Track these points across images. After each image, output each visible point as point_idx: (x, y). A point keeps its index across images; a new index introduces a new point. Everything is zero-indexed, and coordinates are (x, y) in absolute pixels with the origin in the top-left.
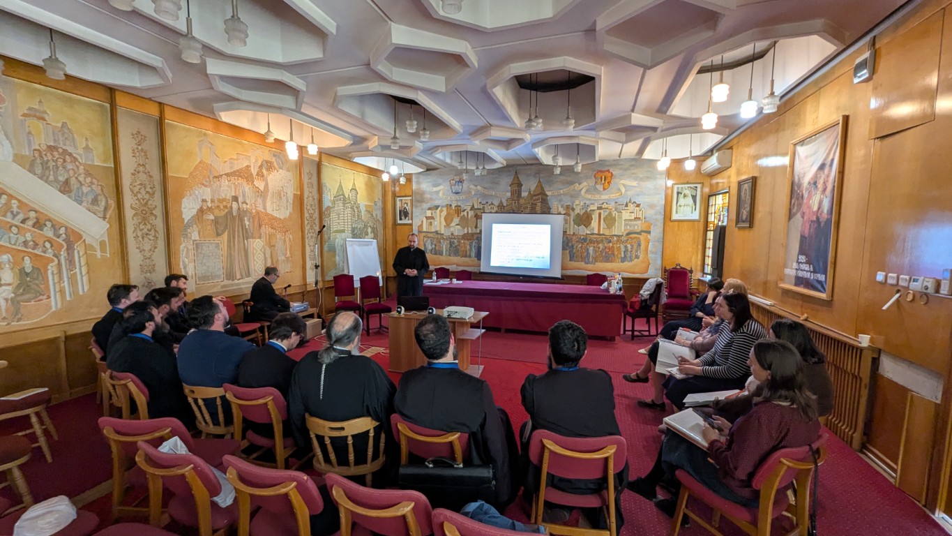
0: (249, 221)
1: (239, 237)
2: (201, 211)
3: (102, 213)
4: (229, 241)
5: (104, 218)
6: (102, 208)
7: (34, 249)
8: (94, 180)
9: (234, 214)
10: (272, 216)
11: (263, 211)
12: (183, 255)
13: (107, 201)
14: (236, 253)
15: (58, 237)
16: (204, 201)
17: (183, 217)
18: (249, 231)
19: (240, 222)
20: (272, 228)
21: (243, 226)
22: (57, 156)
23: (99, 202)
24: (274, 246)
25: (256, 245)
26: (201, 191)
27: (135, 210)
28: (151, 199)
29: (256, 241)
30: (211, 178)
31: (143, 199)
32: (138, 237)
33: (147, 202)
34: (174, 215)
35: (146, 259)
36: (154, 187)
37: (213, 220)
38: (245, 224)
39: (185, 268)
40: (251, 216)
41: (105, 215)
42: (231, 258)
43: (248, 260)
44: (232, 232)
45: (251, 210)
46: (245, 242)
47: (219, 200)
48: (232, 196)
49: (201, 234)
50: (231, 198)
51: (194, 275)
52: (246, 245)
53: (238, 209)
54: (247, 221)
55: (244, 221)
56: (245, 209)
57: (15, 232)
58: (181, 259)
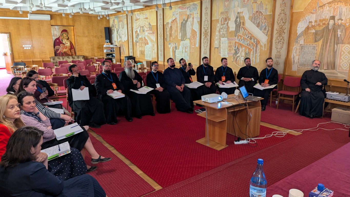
0: (342, 32)
1: (330, 42)
2: (308, 28)
3: (266, 33)
4: (323, 45)
5: (267, 35)
6: (267, 31)
7: (249, 46)
8: (266, 21)
9: (330, 28)
13: (269, 28)
14: (326, 53)
15: (254, 43)
17: (297, 32)
18: (340, 38)
19: (333, 33)
21: (335, 35)
22: (258, 14)
23: (266, 29)
25: (344, 49)
26: (310, 17)
27: (277, 31)
28: (284, 25)
29: (345, 45)
30: (317, 8)
31: (281, 26)
32: (276, 42)
33: (282, 26)
34: (293, 32)
35: (278, 52)
36: (286, 19)
37: (314, 33)
38: (337, 34)
39: (294, 58)
40: (344, 28)
41: (267, 34)
42: (322, 55)
43: (335, 58)
44: (326, 40)
45: (346, 24)
46: (335, 46)
47: (320, 20)
48: (330, 17)
49: (305, 41)
50: (329, 18)
51: (297, 62)
52: (336, 48)
53: (334, 24)
54: (340, 32)
55: (338, 32)
56: (340, 24)
57: (246, 41)
58: (292, 54)
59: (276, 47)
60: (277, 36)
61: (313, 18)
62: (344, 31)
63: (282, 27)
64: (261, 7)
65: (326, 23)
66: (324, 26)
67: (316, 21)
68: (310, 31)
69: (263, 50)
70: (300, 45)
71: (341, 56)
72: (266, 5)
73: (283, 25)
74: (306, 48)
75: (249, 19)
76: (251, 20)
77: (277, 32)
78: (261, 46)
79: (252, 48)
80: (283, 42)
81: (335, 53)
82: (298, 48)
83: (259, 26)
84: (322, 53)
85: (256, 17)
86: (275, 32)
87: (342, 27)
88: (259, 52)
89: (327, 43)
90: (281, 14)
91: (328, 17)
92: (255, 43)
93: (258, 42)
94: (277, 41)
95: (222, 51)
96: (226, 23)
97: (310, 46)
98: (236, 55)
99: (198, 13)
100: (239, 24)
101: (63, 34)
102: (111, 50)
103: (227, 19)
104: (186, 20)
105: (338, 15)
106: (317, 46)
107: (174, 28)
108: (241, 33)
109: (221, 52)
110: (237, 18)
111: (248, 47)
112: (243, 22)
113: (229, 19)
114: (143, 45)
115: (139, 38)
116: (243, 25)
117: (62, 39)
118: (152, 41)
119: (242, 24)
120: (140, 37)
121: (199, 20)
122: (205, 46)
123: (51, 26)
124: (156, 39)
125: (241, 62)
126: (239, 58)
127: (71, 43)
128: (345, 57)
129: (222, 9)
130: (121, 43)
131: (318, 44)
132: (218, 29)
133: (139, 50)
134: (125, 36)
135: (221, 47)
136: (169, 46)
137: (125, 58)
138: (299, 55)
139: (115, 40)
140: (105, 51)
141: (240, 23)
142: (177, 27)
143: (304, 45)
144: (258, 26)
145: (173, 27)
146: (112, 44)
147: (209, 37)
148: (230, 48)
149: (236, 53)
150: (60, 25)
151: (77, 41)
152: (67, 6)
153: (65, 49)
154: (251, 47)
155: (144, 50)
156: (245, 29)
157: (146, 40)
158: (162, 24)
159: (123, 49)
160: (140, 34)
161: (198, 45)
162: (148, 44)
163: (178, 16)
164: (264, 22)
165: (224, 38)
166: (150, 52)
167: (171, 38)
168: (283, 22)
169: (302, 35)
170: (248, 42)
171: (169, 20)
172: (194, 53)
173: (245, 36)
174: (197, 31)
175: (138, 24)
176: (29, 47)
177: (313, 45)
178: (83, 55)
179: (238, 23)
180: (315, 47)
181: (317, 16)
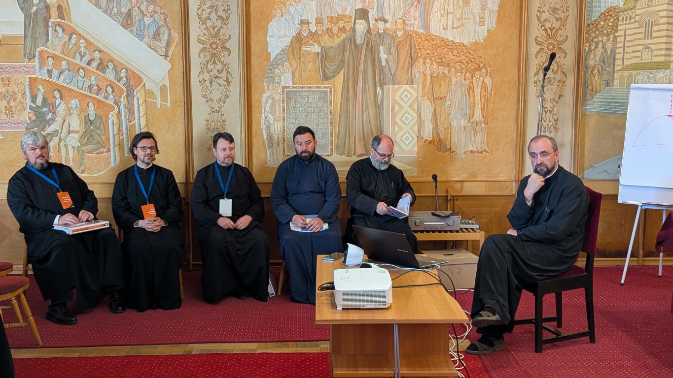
0: (389, 52)
1: (365, 81)
2: (299, 39)
3: (164, 50)
4: (346, 89)
5: (166, 56)
6: (164, 44)
7: (97, 94)
8: (158, 9)
9: (359, 41)
10: (442, 39)
11: (421, 31)
12: (266, 107)
13: (170, 34)
14: (358, 110)
15: (119, 81)
16: (304, 22)
17: (269, 51)
18: (386, 70)
19: (369, 56)
20: (441, 64)
21: (375, 62)
23: (161, 36)
24: (442, 98)
25: (400, 97)
27: (203, 44)
28: (224, 26)
29: (400, 88)
31: (214, 28)
32: (205, 81)
33: (219, 30)
34: (255, 49)
35: (213, 112)
36: (229, 9)
37: (318, 53)
38: (379, 58)
39: (268, 128)
40: (394, 42)
41: (167, 52)
42: (347, 117)
43: (382, 123)
44: (353, 73)
45: (395, 32)
46: (378, 91)
47: (331, 19)
48: (356, 10)
49: (297, 77)
50: (354, 12)
51: (281, 141)
52: (379, 97)
53: (368, 31)
54: (385, 53)
55: (379, 52)
56: (381, 31)
57: (82, 75)
58: (263, 115)
59: (204, 96)
60: (203, 59)
61: (309, 10)
62: (393, 50)
63: (218, 33)
65: (348, 28)
66: (344, 36)
67: (319, 21)
68: (305, 49)
69: (159, 106)
70: (283, 88)
71: (394, 117)
73: (221, 27)
74: (299, 99)
77: (201, 46)
78: (149, 94)
79: (110, 102)
80: (227, 80)
81: (378, 108)
82: (278, 97)
83: (132, 25)
84: (348, 111)
86: (195, 48)
87: (388, 41)
88: (142, 114)
89: (356, 82)
91: (350, 12)
92: (120, 85)
93: (134, 80)
94: (207, 76)
97: (313, 92)
105: (376, 6)
106: (331, 92)
111: (95, 99)
112: (60, 7)
116: (61, 17)
119: (54, 13)
125: (67, 153)
128: (403, 119)
131: (334, 86)
138: (284, 120)
141: (48, 8)
143: (295, 87)
154: (106, 98)
156: (72, 33)
164: (150, 11)
168: (220, 17)
169: (285, 59)
170: (93, 78)
173: (74, 57)
177: (318, 87)
179: (35, 9)
181: (320, 6)
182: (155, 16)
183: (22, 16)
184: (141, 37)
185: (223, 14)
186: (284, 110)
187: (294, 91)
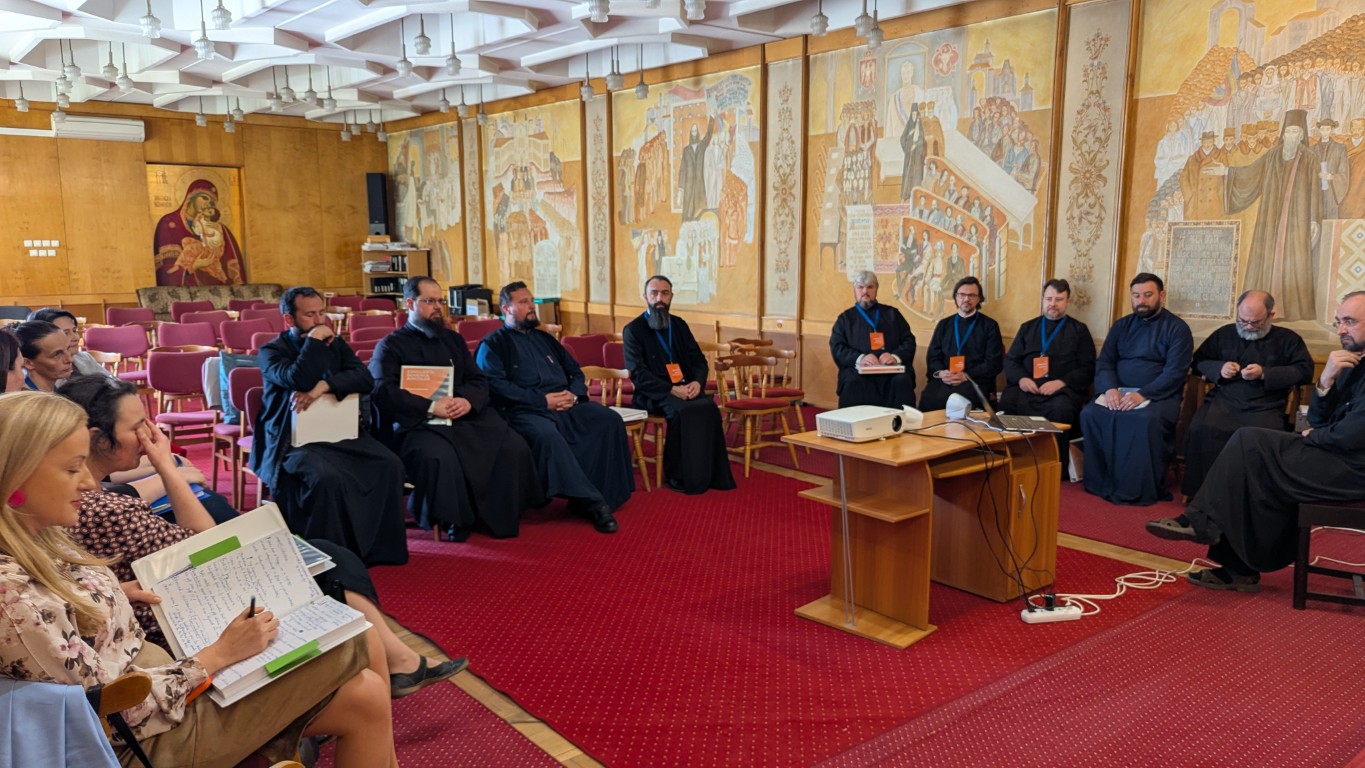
0: (1336, 171)
1: (1292, 213)
2: (1198, 160)
3: (1031, 183)
4: (1261, 224)
5: (1033, 190)
6: (1032, 175)
7: (961, 235)
8: (1029, 135)
9: (1288, 155)
12: (1146, 251)
13: (1040, 164)
14: (1278, 256)
15: (983, 220)
16: (1207, 136)
17: (1156, 177)
18: (1329, 196)
19: (1302, 176)
21: (1311, 185)
22: (994, 111)
23: (1031, 167)
25: (1349, 237)
26: (1204, 116)
27: (1076, 173)
28: (1102, 150)
29: (1351, 223)
30: (1233, 81)
31: (1089, 153)
32: (1074, 218)
33: (1095, 155)
34: (1138, 175)
35: (1080, 256)
36: (1110, 128)
37: (1224, 177)
38: (1319, 180)
40: (1346, 156)
41: (1034, 185)
42: (1260, 265)
43: (1315, 276)
44: (1275, 203)
45: (1349, 140)
46: (1312, 227)
47: (1247, 129)
48: (1287, 113)
49: (1191, 209)
50: (1283, 117)
52: (1314, 236)
53: (1303, 142)
54: (1329, 171)
55: (1319, 170)
56: (1325, 140)
57: (949, 214)
58: (1140, 260)
59: (1071, 237)
60: (1074, 192)
61: (1216, 119)
62: (1343, 168)
63: (1093, 159)
64: (1006, 83)
65: (1272, 139)
66: (1265, 150)
67: (1229, 133)
68: (1205, 172)
69: (1021, 248)
70: (1171, 225)
71: (1336, 266)
72: (1027, 74)
73: (1099, 151)
74: (1192, 239)
75: (958, 129)
76: (967, 133)
77: (1072, 176)
78: (1012, 234)
79: (973, 244)
80: (1099, 217)
81: (1311, 252)
82: (1162, 237)
83: (1001, 156)
84: (1261, 257)
85: (986, 119)
86: (1066, 177)
87: (1336, 153)
88: (1003, 257)
89: (1277, 215)
90: (1088, 107)
91: (1277, 115)
92: (984, 224)
93: (998, 218)
94: (1076, 213)
95: (851, 258)
96: (867, 145)
97: (1211, 230)
98: (911, 272)
99: (750, 112)
100: (921, 151)
101: (193, 199)
102: (393, 265)
103: (869, 132)
104: (702, 138)
105: (1319, 106)
106: (1238, 229)
107: (654, 171)
108: (927, 186)
109: (849, 263)
110: (910, 125)
111: (958, 240)
112: (936, 143)
113: (879, 133)
114: (525, 241)
115: (507, 214)
116: (936, 153)
117: (190, 218)
118: (563, 224)
119: (930, 150)
120: (514, 208)
121: (757, 138)
122: (783, 237)
123: (148, 163)
124: (577, 216)
125: (929, 298)
126: (921, 283)
127: (227, 235)
128: (1352, 270)
129: (848, 95)
130: (433, 234)
131: (1244, 221)
132: (833, 171)
133: (509, 260)
134: (453, 208)
135: (848, 239)
136: (632, 241)
137: (452, 293)
138: (1167, 267)
139: (410, 225)
140: (367, 267)
141: (925, 145)
142: (666, 167)
143: (1186, 224)
144: (996, 157)
145: (649, 167)
146: (395, 238)
147: (797, 205)
148: (885, 244)
149: (909, 263)
150: (184, 160)
151: (252, 227)
152: (217, 82)
153: (202, 258)
154: (969, 239)
155: (531, 261)
156: (943, 169)
157: (536, 219)
158: (606, 158)
159: (443, 259)
160: (511, 200)
161: (751, 236)
162: (545, 235)
163: (668, 126)
164: (1021, 138)
165: (858, 207)
166: (552, 270)
167: (643, 210)
168: (1098, 139)
169: (1175, 187)
170: (959, 217)
171: (631, 140)
172: (734, 266)
173: (944, 196)
174: (746, 180)
175: (504, 158)
176: (51, 248)
177: (1220, 223)
178: (277, 281)
179: (914, 147)
180: (1230, 231)
181: (1233, 111)
182: (1027, 144)
183: (903, 155)
184: (1009, 169)
185: (1102, 135)
186: (1168, 254)
187: (1184, 229)
